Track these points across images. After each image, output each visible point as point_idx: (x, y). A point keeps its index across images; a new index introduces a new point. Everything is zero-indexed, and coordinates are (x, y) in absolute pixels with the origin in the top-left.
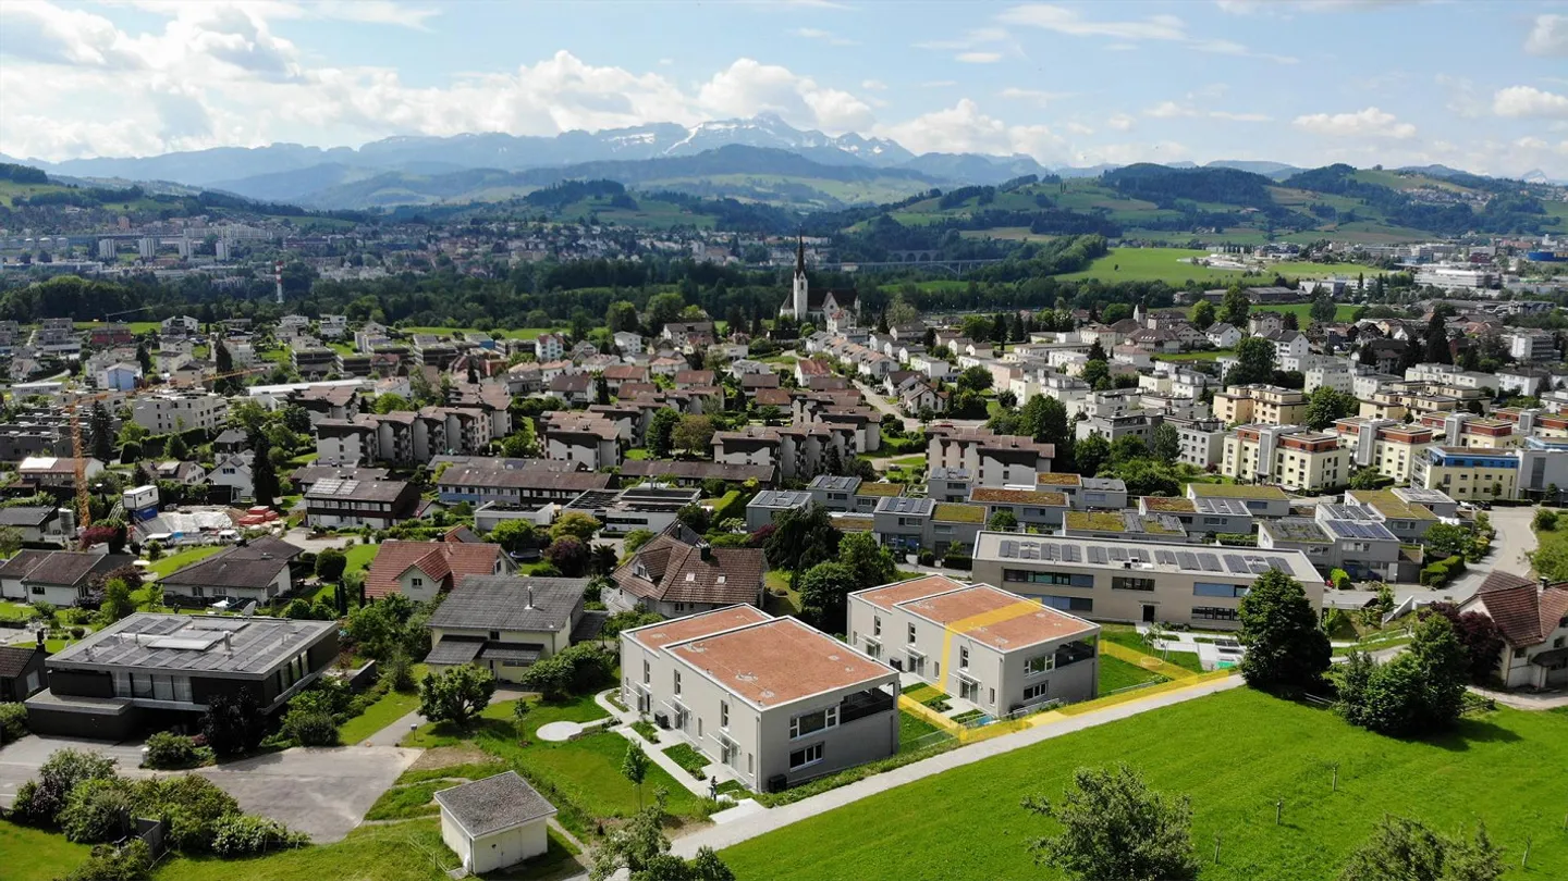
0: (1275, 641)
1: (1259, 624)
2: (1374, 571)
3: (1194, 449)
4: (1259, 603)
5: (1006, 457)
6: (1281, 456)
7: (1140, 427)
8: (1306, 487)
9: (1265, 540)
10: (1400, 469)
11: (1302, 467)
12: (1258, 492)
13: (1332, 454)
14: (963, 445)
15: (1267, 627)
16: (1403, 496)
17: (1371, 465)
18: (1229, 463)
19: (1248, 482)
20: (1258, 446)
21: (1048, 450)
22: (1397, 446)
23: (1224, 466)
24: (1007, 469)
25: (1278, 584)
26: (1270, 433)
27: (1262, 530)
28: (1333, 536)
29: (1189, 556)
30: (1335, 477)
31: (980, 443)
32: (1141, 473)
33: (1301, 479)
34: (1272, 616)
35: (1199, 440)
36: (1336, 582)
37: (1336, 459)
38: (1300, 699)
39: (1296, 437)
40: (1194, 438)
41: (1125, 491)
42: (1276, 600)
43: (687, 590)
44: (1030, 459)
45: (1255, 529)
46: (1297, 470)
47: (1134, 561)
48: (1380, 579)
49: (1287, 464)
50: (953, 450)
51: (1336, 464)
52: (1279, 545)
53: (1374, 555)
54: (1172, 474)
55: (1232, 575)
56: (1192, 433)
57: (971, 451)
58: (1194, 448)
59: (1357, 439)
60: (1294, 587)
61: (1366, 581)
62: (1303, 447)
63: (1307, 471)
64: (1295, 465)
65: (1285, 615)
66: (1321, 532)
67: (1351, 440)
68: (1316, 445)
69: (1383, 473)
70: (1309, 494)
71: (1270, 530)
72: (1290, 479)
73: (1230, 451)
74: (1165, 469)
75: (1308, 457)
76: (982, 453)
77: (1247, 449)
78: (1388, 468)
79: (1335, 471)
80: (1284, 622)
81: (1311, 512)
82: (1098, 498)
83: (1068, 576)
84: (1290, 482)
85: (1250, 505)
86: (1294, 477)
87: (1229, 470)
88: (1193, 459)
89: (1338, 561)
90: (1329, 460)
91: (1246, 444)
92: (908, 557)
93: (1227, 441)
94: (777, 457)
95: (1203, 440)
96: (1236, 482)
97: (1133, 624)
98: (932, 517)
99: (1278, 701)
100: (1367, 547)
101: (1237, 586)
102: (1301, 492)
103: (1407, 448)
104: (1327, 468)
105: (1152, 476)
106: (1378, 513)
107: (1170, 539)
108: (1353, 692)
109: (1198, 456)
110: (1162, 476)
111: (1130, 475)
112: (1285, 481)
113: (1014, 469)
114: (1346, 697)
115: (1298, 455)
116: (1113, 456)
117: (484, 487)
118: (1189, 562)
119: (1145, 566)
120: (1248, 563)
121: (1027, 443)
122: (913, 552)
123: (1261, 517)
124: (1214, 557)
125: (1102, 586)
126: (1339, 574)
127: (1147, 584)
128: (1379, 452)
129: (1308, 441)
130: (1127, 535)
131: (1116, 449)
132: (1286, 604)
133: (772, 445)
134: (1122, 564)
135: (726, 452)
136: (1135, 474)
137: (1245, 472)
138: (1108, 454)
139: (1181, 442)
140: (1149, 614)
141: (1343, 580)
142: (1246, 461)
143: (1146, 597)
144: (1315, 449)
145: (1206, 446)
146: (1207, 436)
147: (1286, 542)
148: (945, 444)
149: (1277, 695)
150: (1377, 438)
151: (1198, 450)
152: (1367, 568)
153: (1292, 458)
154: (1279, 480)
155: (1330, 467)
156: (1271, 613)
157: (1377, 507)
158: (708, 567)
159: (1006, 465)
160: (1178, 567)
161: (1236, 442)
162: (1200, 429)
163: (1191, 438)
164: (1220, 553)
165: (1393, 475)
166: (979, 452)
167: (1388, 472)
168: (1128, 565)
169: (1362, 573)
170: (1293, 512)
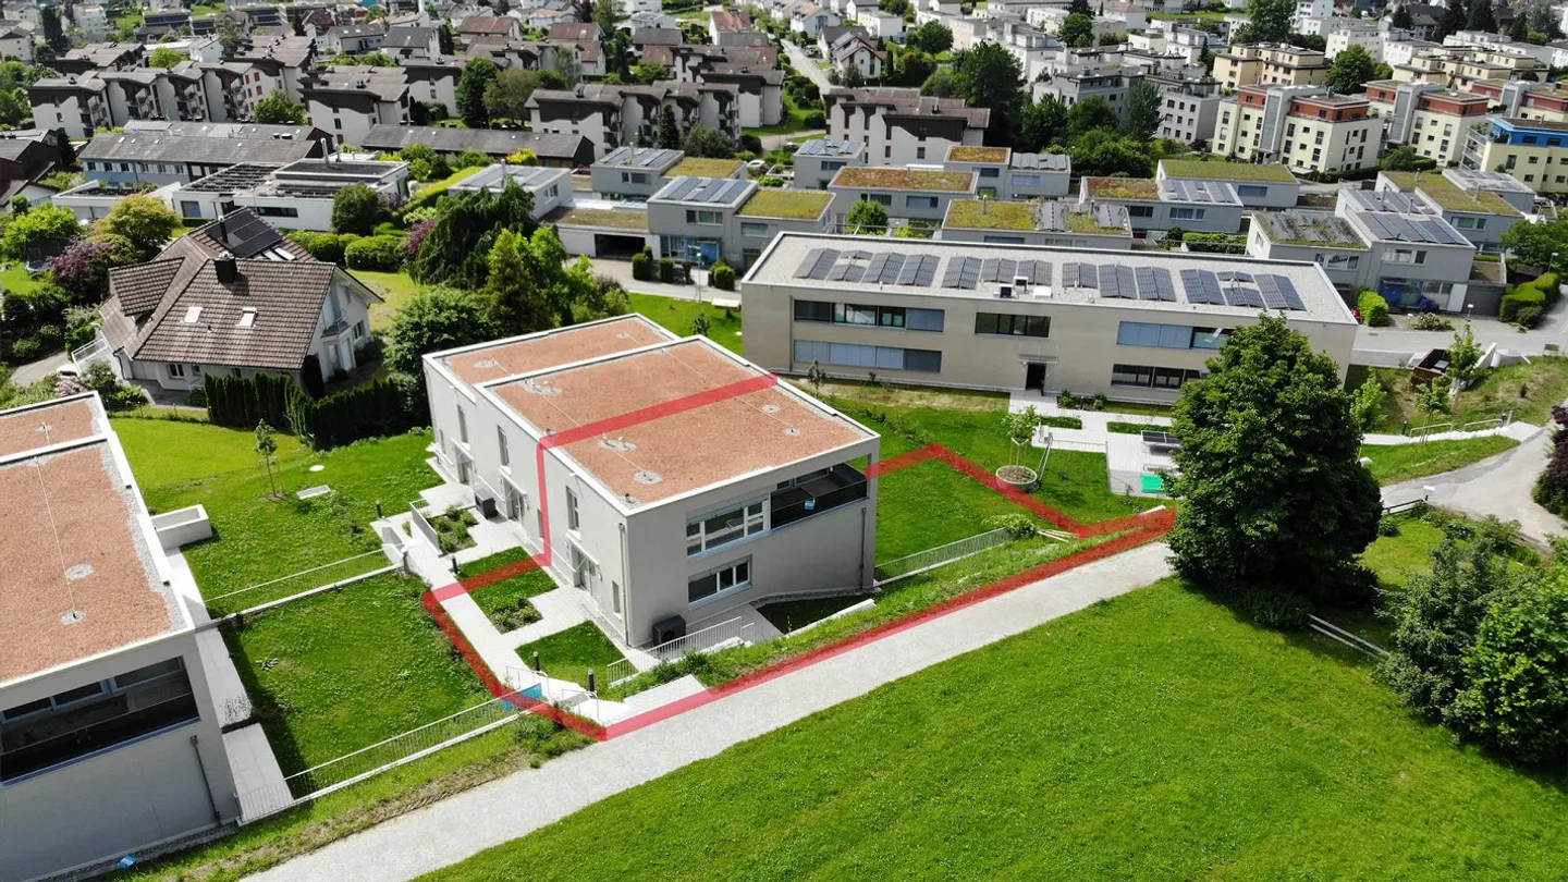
0: (1253, 498)
1: (1220, 456)
2: (1430, 296)
3: (1178, 118)
4: (1224, 405)
5: (921, 127)
6: (1292, 126)
7: (1115, 91)
8: (1321, 169)
9: (1258, 244)
10: (1443, 149)
11: (1319, 141)
12: (1254, 174)
13: (1359, 125)
14: (869, 110)
15: (1238, 464)
16: (1457, 179)
17: (1406, 143)
18: (1222, 137)
19: (1244, 161)
20: (1262, 114)
21: (982, 116)
22: (1444, 119)
23: (1216, 141)
24: (922, 144)
25: (1274, 357)
26: (1279, 94)
27: (1255, 227)
28: (1368, 238)
29: (1120, 273)
30: (1360, 156)
31: (891, 107)
32: (1100, 148)
33: (1316, 158)
34: (1250, 443)
35: (1187, 107)
36: (1367, 313)
37: (1365, 131)
38: (1296, 630)
39: (1314, 101)
40: (1182, 106)
41: (1069, 170)
42: (1266, 401)
43: (183, 338)
44: (952, 129)
45: (1244, 226)
46: (1311, 146)
47: (1020, 283)
48: (1437, 310)
49: (1299, 137)
50: (858, 117)
51: (1363, 139)
52: (1280, 253)
53: (1429, 272)
54: (1145, 150)
55: (1189, 308)
56: (1178, 99)
57: (877, 120)
58: (1180, 119)
59: (1392, 108)
60: (1313, 367)
61: (1416, 312)
62: (1322, 113)
63: (1324, 148)
64: (1310, 139)
65: (1283, 437)
66: (1347, 230)
67: (1384, 108)
68: (1340, 112)
69: (1420, 153)
70: (1324, 179)
71: (1268, 228)
72: (1301, 158)
73: (1225, 121)
74: (1135, 144)
75: (1328, 128)
76: (890, 121)
77: (1247, 117)
78: (1427, 148)
79: (1361, 148)
80: (1281, 457)
81: (1329, 203)
82: (1028, 182)
83: (901, 311)
84: (1300, 163)
85: (1241, 190)
86: (1307, 156)
87: (1221, 147)
88: (1178, 133)
89: (1373, 282)
90: (1355, 134)
91: (1247, 111)
92: (695, 273)
93: (1223, 106)
94: (614, 127)
95: (1193, 108)
96: (1228, 159)
97: (1007, 395)
98: (739, 210)
99: (1243, 630)
100: (1421, 257)
101: (1197, 330)
102: (1314, 176)
103: (1455, 121)
104: (1351, 144)
105: (1115, 153)
106: (1431, 204)
107: (1100, 241)
108: (1437, 649)
109: (1184, 128)
110: (1129, 153)
111: (1086, 151)
112: (1293, 162)
113: (933, 143)
114: (1415, 652)
115: (1315, 125)
116: (1071, 126)
117: (139, 162)
118: (1117, 284)
119: (1039, 292)
120: (1223, 285)
121: (956, 107)
122: (707, 263)
123: (1257, 208)
124: (1165, 274)
125: (959, 327)
126: (1373, 300)
127: (1037, 326)
128: (1418, 126)
129: (1330, 106)
130: (1036, 237)
131: (1074, 117)
132: (1289, 411)
133: (608, 109)
134: (996, 289)
135: (543, 119)
136: (1092, 148)
137: (1242, 150)
138: (1064, 123)
139: (1163, 109)
140: (1036, 378)
141: (1378, 311)
142: (1245, 134)
143: (1034, 347)
144: (1339, 117)
145: (1196, 116)
146: (1198, 102)
147: (1290, 249)
148: (849, 111)
149: (1244, 614)
150: (1418, 108)
151: (1185, 121)
152: (1418, 290)
153: (1306, 130)
154: (1286, 160)
155: (1355, 142)
156: (1252, 431)
157: (1430, 195)
158: (225, 296)
159: (922, 138)
160: (1096, 293)
161: (1233, 109)
162: (1190, 93)
163: (1177, 105)
164: (1176, 265)
165: (1434, 156)
166: (886, 118)
167: (1428, 153)
168: (1006, 292)
169: (1408, 298)
170: (1303, 202)
